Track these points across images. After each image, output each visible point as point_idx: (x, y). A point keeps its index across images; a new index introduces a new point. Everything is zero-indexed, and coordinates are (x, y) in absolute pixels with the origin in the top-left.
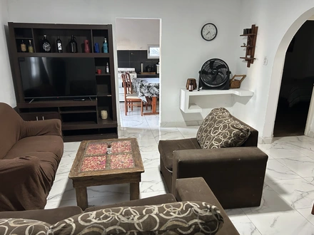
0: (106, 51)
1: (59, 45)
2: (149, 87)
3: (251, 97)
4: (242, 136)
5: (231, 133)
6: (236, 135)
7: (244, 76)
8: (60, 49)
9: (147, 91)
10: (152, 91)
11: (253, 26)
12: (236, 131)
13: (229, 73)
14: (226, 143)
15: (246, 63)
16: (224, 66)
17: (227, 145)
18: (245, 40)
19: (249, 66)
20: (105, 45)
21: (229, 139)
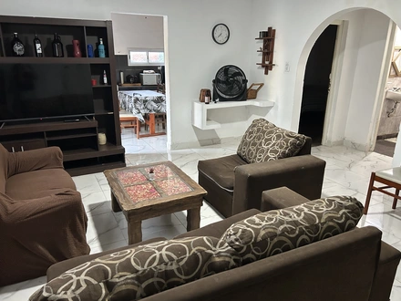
0: (103, 55)
1: (38, 46)
2: (145, 101)
3: (271, 107)
4: (299, 145)
5: (287, 142)
6: (292, 144)
7: (262, 85)
8: (40, 51)
9: (143, 106)
10: (149, 107)
11: (270, 28)
12: (292, 140)
13: (245, 81)
14: (284, 153)
15: (264, 70)
16: (240, 73)
17: (285, 156)
18: (261, 44)
19: (266, 73)
20: (102, 47)
21: (286, 148)
